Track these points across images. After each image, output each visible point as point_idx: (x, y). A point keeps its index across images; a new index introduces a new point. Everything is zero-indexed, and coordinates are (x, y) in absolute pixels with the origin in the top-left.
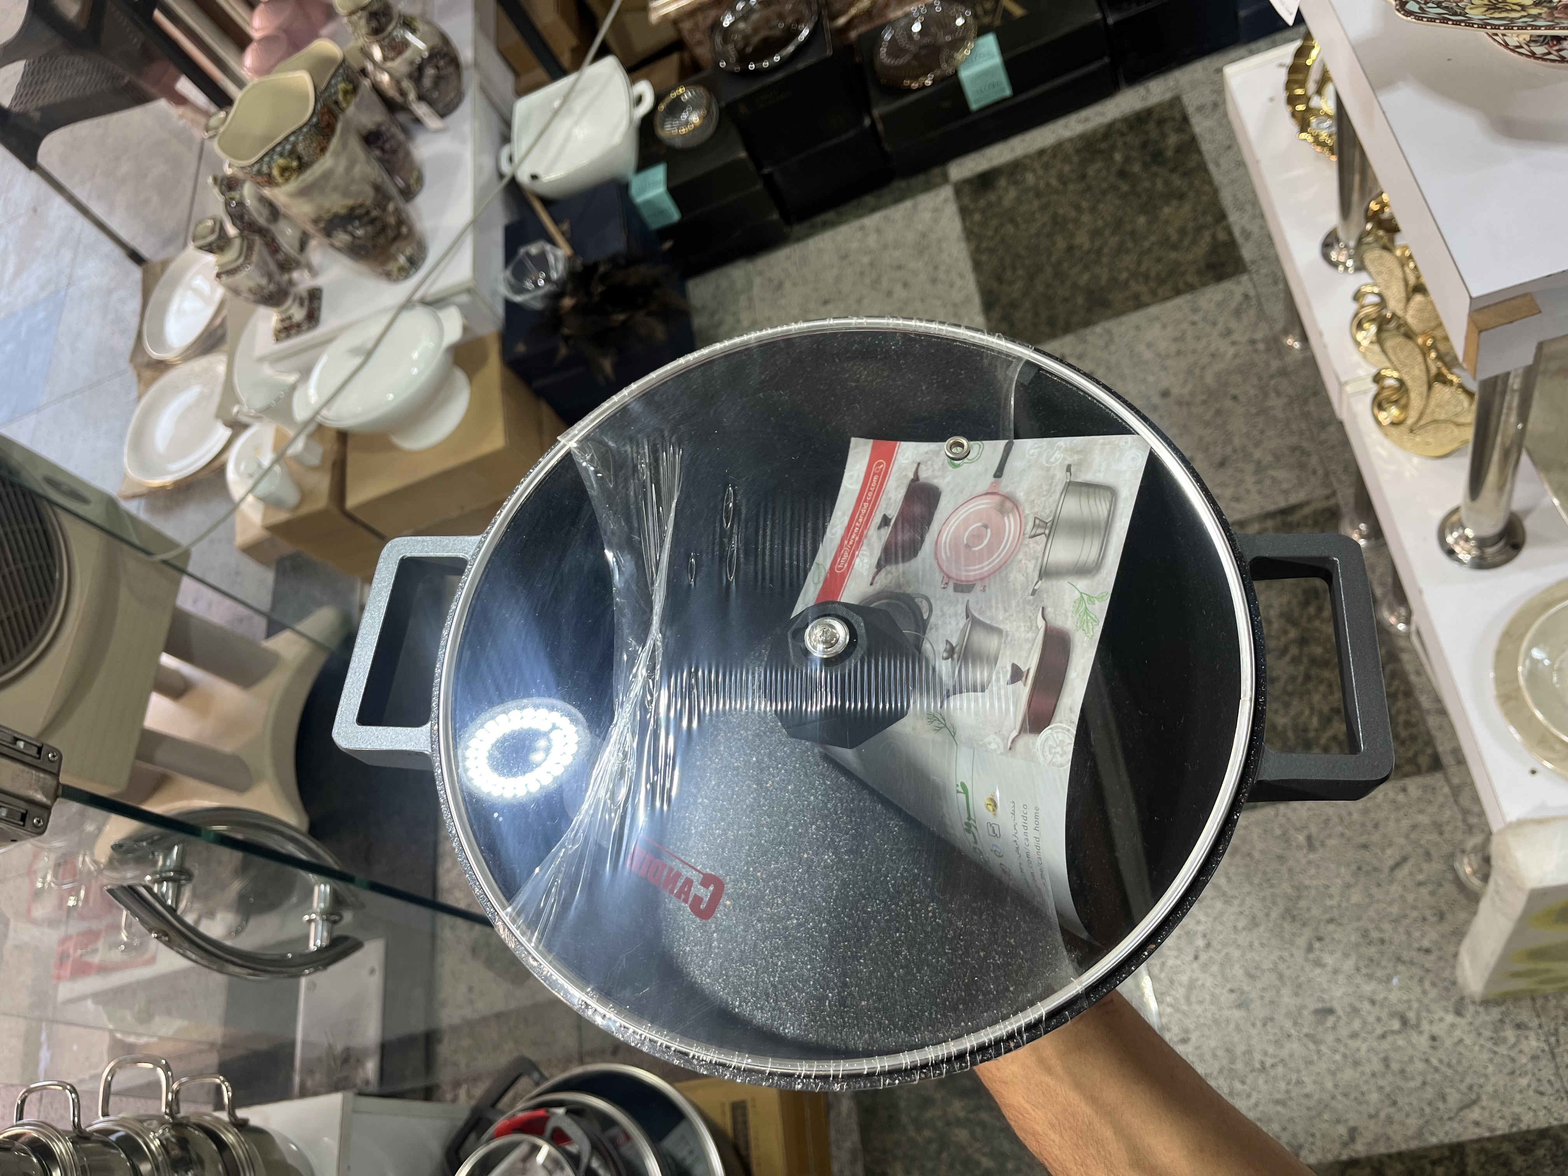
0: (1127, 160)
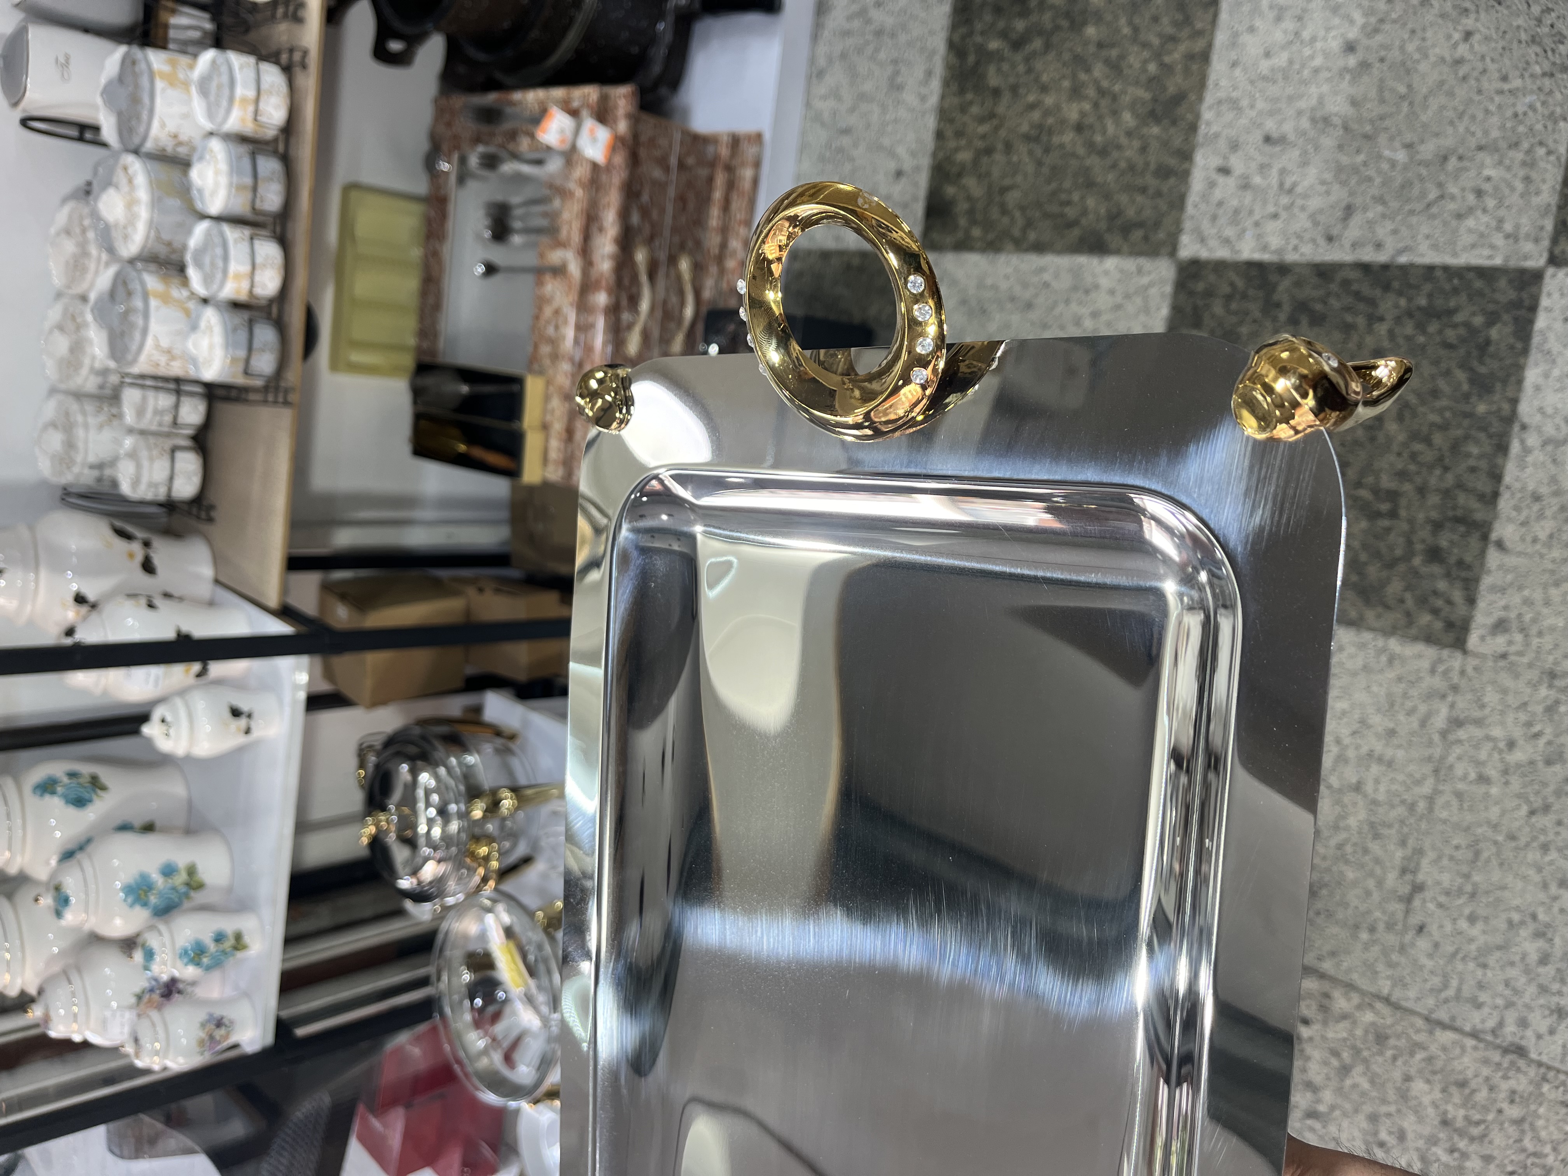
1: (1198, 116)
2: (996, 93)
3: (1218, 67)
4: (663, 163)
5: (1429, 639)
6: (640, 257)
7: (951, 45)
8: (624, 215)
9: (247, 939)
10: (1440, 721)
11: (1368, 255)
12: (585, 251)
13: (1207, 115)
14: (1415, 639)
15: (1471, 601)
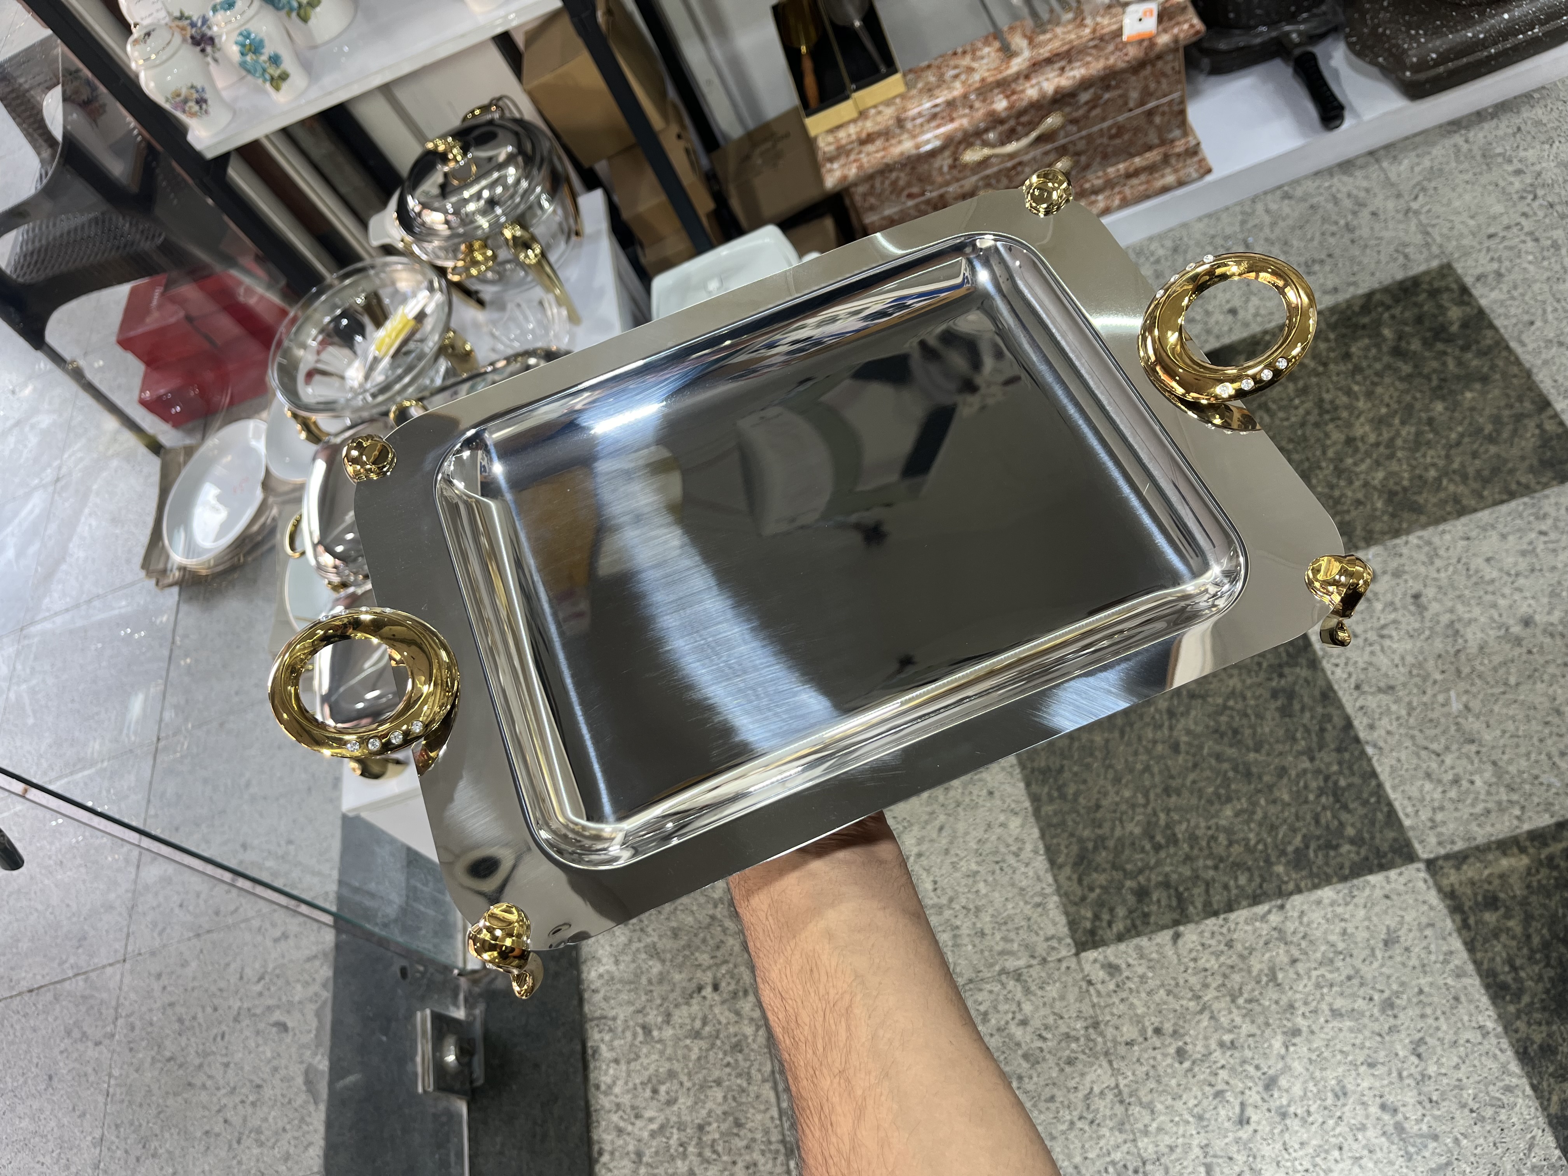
0: (1400, 337)
1: (1408, 532)
2: (1347, 356)
3: (1459, 526)
4: (1146, 95)
5: (1073, 924)
6: (1052, 121)
7: (1370, 295)
8: (1085, 84)
9: (285, 86)
10: (1012, 964)
11: (1360, 724)
12: (1036, 67)
13: (1413, 539)
14: (1067, 914)
15: (1120, 938)
